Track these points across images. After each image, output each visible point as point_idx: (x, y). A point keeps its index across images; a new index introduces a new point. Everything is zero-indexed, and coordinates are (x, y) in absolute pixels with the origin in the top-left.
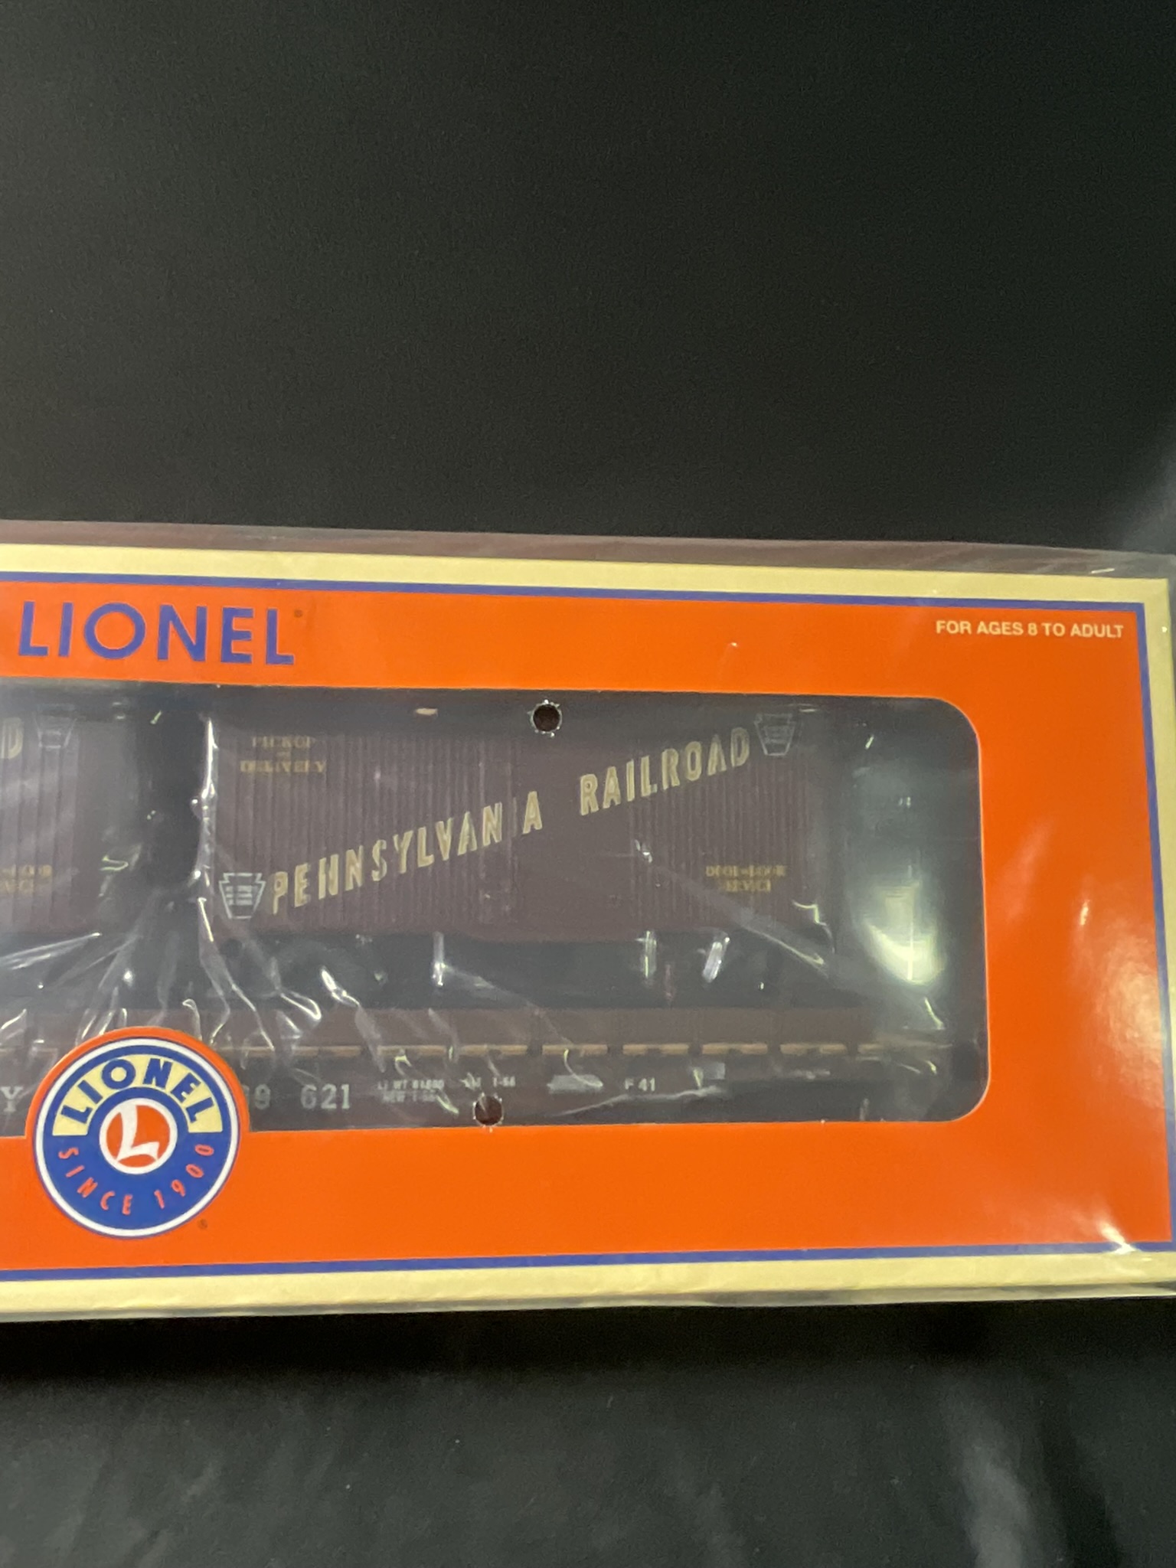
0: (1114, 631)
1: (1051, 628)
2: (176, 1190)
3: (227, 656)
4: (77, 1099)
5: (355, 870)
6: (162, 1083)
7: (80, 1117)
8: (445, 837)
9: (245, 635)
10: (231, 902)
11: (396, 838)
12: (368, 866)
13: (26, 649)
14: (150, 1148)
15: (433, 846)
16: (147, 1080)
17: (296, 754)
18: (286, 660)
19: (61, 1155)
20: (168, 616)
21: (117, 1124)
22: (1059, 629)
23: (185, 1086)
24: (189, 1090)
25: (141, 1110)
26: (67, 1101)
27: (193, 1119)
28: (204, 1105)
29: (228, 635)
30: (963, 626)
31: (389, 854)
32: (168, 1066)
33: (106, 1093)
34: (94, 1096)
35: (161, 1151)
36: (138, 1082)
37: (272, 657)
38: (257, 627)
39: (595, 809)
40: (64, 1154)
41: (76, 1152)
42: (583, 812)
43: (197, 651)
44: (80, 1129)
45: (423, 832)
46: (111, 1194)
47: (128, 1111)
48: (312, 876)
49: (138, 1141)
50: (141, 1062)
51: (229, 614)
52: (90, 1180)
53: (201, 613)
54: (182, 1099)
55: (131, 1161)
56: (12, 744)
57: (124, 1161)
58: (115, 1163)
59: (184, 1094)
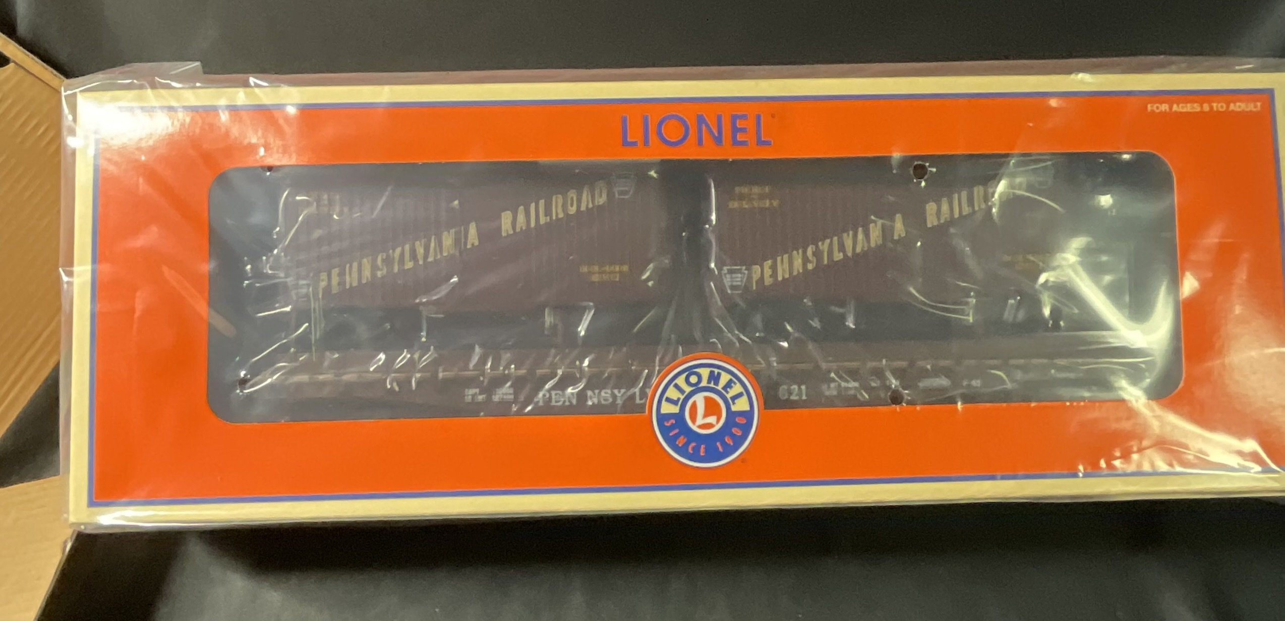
0: (1256, 107)
1: (1217, 107)
2: (728, 442)
3: (736, 143)
4: (672, 393)
5: (798, 262)
6: (716, 383)
7: (675, 402)
8: (849, 243)
9: (743, 130)
10: (730, 284)
11: (820, 244)
12: (806, 261)
13: (625, 143)
14: (712, 419)
15: (842, 248)
16: (709, 382)
17: (762, 197)
18: (767, 143)
19: (666, 424)
20: (700, 120)
21: (694, 407)
22: (1222, 107)
23: (729, 385)
24: (731, 387)
25: (706, 398)
26: (667, 394)
27: (734, 403)
28: (739, 395)
29: (735, 130)
30: (1164, 107)
31: (817, 254)
32: (719, 374)
33: (688, 389)
34: (682, 391)
35: (718, 420)
36: (704, 383)
37: (760, 143)
38: (750, 125)
39: (936, 223)
40: (668, 423)
41: (674, 422)
42: (929, 225)
43: (718, 140)
44: (675, 409)
45: (835, 239)
46: (694, 444)
47: (699, 399)
48: (774, 268)
49: (706, 415)
50: (705, 372)
51: (734, 118)
52: (682, 437)
53: (719, 118)
54: (727, 392)
55: (703, 426)
56: (601, 196)
57: (700, 427)
58: (694, 428)
59: (728, 389)
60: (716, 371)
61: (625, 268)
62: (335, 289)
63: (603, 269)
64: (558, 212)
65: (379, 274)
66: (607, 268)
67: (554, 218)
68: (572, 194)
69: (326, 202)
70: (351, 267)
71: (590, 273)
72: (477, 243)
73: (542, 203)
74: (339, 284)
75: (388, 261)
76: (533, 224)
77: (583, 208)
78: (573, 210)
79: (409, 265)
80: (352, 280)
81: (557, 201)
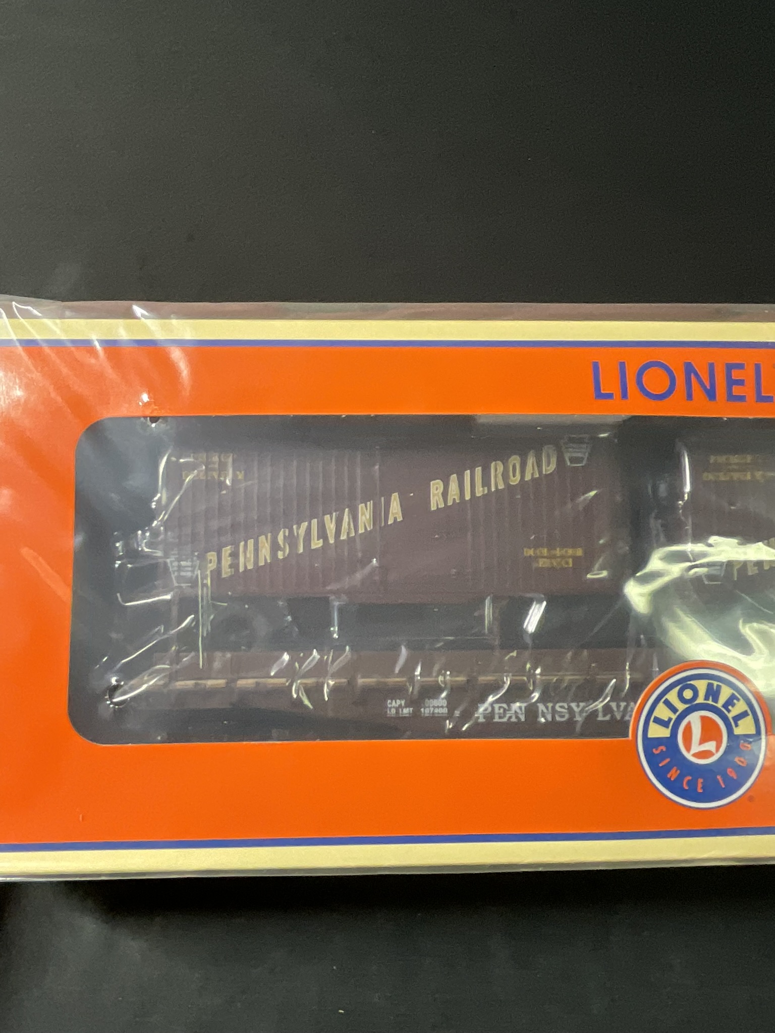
2: (731, 775)
3: (731, 397)
4: (662, 712)
6: (716, 700)
7: (664, 723)
9: (741, 382)
13: (600, 395)
14: (710, 746)
16: (706, 698)
17: (743, 468)
18: (769, 399)
19: (654, 750)
20: (689, 369)
21: (688, 729)
23: (730, 703)
24: (733, 705)
25: (703, 719)
26: (657, 713)
27: (737, 725)
28: (744, 715)
29: (731, 383)
32: (719, 687)
33: (681, 707)
34: (674, 709)
35: (718, 749)
36: (700, 700)
37: (761, 399)
38: (748, 375)
40: (656, 750)
41: (664, 750)
43: (711, 394)
44: (665, 733)
46: (690, 778)
47: (694, 719)
49: (703, 741)
50: (702, 685)
51: (730, 367)
52: (675, 768)
53: (711, 367)
54: (729, 711)
55: (699, 755)
56: (549, 464)
57: (695, 755)
58: (689, 756)
59: (730, 707)
60: (715, 683)
61: (579, 552)
62: (226, 572)
63: (553, 552)
64: (497, 483)
65: (280, 555)
66: (558, 552)
67: (493, 489)
68: (515, 460)
69: (217, 466)
70: (246, 546)
71: (536, 558)
72: (400, 519)
73: (478, 470)
74: (231, 566)
75: (291, 540)
76: (468, 497)
77: (528, 477)
78: (515, 480)
79: (316, 544)
80: (246, 561)
81: (496, 468)
